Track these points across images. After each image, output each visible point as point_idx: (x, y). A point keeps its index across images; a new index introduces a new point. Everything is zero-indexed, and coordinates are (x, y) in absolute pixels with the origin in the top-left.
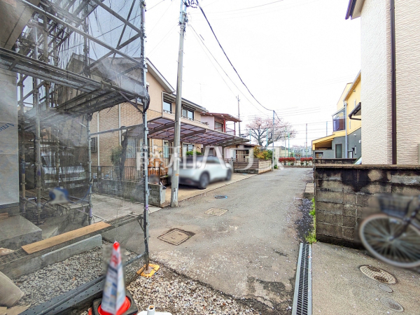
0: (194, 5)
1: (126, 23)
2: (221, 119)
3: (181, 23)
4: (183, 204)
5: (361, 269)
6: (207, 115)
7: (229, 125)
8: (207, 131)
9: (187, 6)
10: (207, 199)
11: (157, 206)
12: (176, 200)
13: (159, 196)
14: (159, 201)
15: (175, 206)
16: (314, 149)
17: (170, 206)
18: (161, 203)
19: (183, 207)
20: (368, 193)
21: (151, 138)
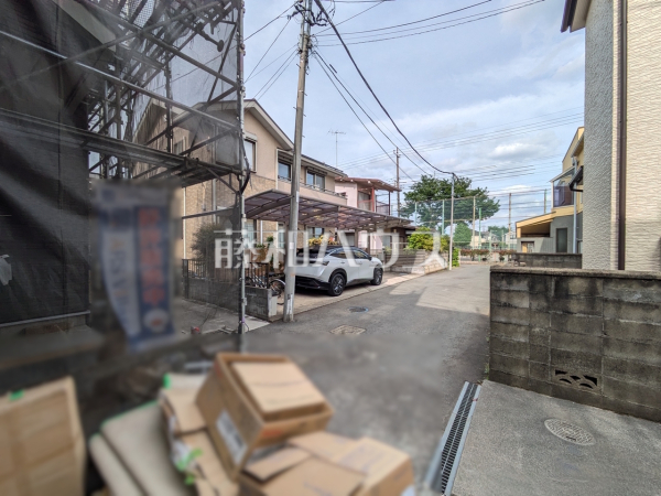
0: (322, 22)
1: (218, 75)
2: (367, 188)
3: (301, 51)
4: (300, 318)
5: (546, 424)
6: (346, 181)
7: (381, 196)
8: (340, 209)
9: (311, 24)
10: (337, 311)
11: (264, 320)
12: (290, 311)
13: (267, 305)
14: (267, 312)
15: (289, 320)
16: (519, 236)
17: (282, 319)
18: (270, 314)
19: (302, 322)
20: (568, 312)
21: (259, 218)
